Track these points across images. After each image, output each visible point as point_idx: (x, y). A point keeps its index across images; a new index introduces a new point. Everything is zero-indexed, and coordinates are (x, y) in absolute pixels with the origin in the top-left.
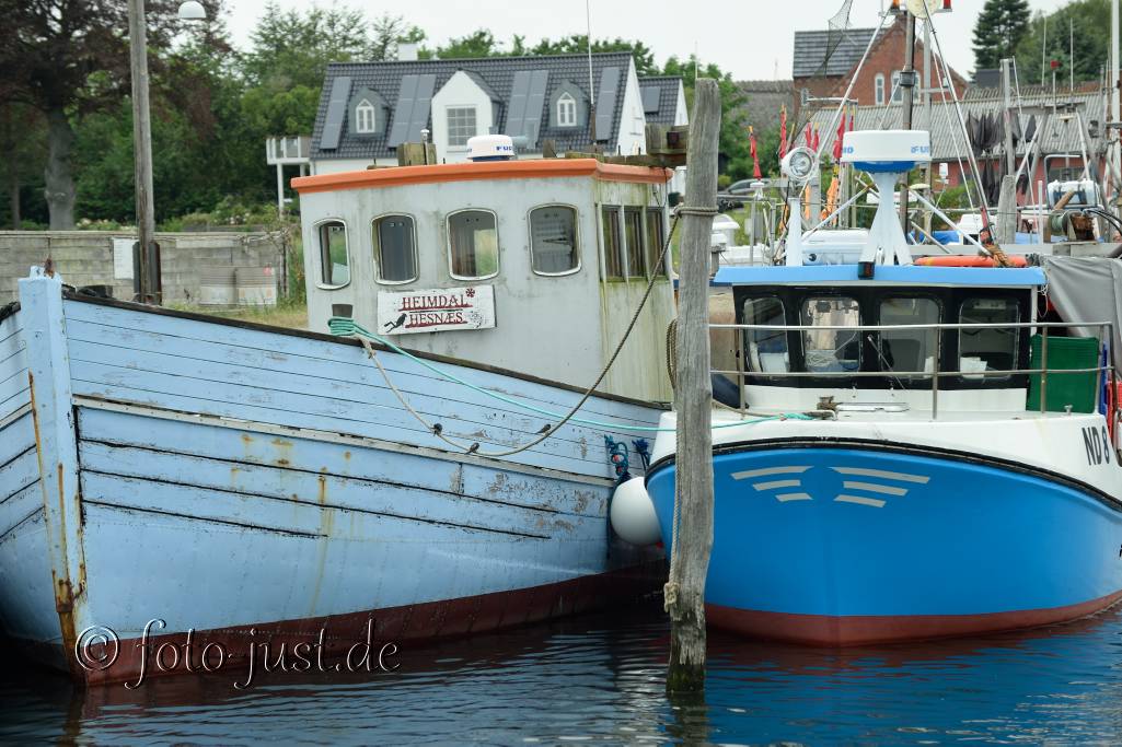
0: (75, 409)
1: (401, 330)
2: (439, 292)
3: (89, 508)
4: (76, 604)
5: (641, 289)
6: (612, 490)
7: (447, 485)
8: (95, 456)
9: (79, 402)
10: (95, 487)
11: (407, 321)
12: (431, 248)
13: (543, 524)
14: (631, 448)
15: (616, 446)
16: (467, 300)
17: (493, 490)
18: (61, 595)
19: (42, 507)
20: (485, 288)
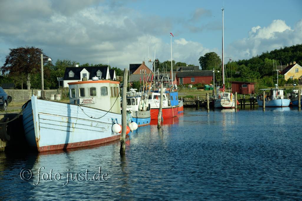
0: (39, 114)
1: (83, 103)
2: (88, 98)
3: (40, 128)
4: (39, 141)
5: (116, 98)
6: (112, 125)
7: (90, 125)
8: (41, 121)
9: (39, 113)
10: (41, 125)
11: (84, 102)
12: (87, 92)
13: (103, 130)
14: (115, 120)
15: (113, 119)
16: (92, 99)
17: (96, 125)
18: (37, 140)
19: (34, 128)
20: (94, 98)
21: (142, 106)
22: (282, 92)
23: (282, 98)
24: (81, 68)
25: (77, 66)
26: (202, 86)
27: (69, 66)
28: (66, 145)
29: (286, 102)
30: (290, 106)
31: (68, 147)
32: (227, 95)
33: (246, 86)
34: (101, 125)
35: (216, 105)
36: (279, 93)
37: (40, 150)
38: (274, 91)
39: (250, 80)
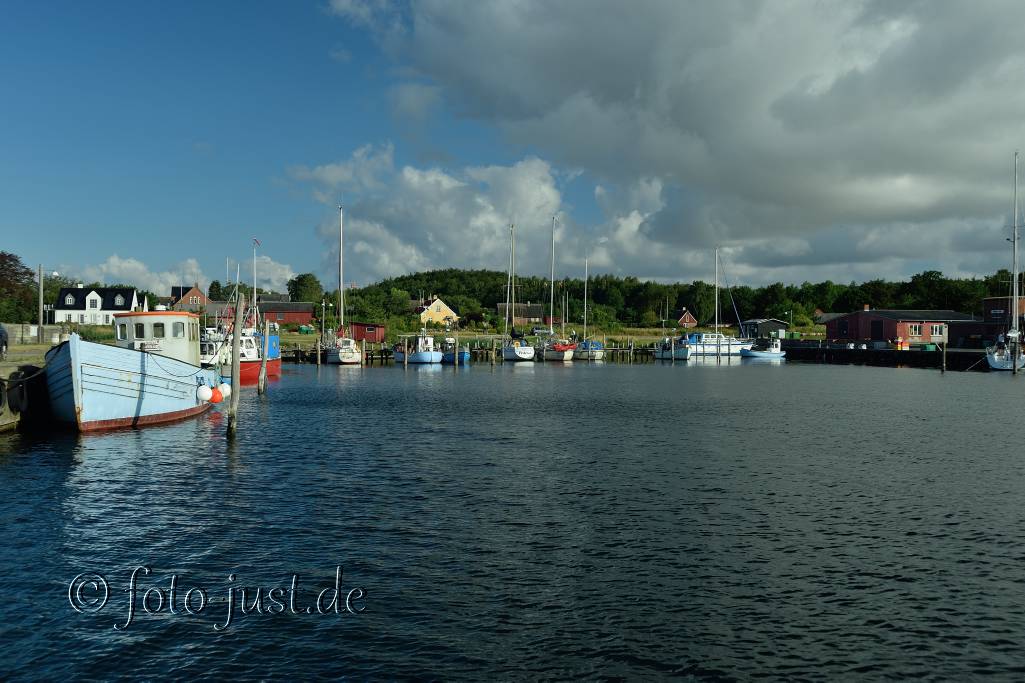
2: (150, 341)
3: (83, 390)
5: (194, 342)
6: (197, 388)
8: (85, 378)
9: (82, 365)
10: (85, 385)
11: (142, 348)
12: (148, 331)
13: (184, 395)
15: (198, 378)
16: (158, 341)
17: (175, 388)
18: (77, 410)
19: (72, 390)
20: (162, 341)
21: (224, 357)
22: (431, 341)
23: (431, 349)
24: (87, 290)
25: (80, 286)
26: (296, 327)
27: (65, 286)
28: (137, 418)
29: (437, 356)
30: (443, 362)
31: (139, 423)
32: (348, 343)
33: (372, 330)
34: (181, 388)
35: (330, 359)
36: (426, 342)
37: (82, 428)
38: (420, 339)
39: (377, 321)
